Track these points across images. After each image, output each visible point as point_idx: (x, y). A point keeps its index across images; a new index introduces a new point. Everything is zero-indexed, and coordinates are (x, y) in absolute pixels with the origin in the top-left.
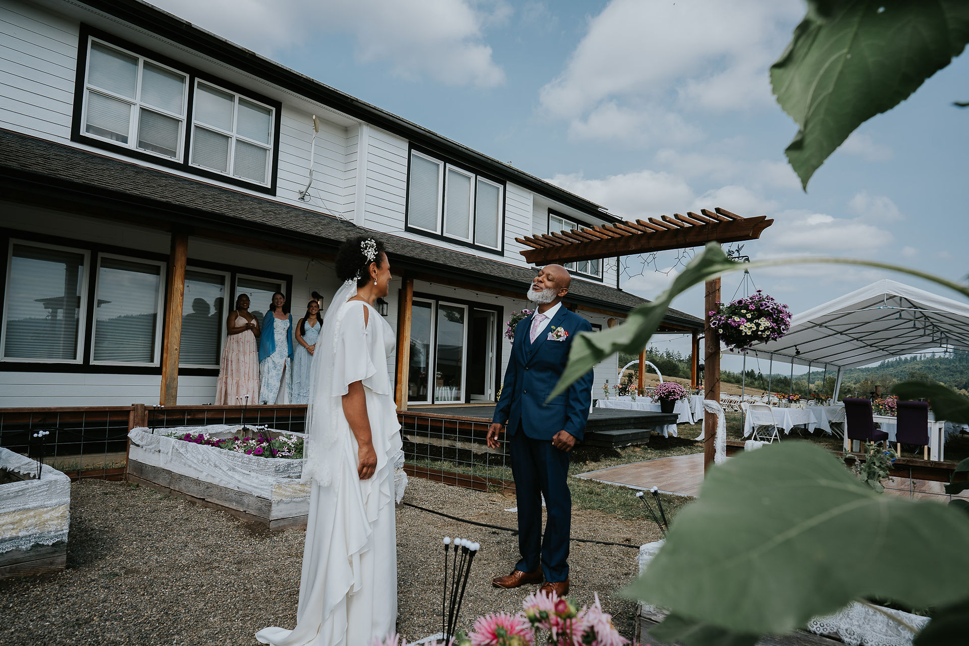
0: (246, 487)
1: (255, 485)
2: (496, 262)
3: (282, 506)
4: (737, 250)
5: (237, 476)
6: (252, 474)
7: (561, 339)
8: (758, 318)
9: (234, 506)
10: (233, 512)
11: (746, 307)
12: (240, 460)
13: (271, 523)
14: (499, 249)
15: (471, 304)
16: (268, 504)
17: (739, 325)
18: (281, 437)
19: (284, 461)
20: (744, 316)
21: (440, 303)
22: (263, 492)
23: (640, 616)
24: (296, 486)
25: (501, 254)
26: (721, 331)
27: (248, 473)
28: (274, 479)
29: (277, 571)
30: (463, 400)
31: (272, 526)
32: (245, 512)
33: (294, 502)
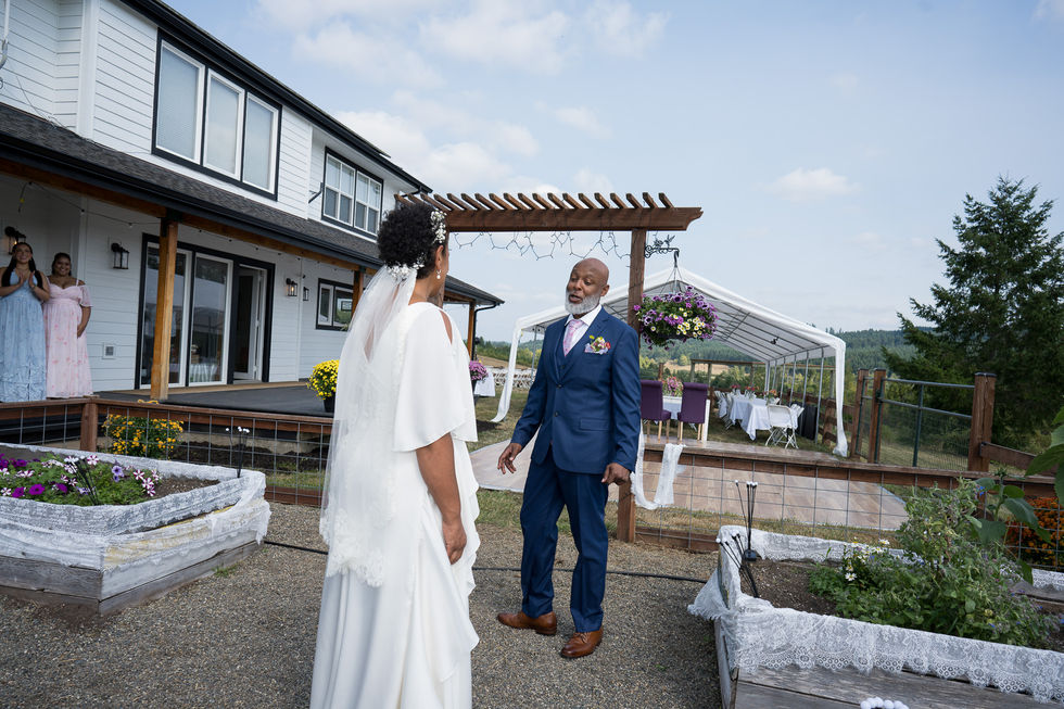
0: (43, 553)
1: (68, 550)
2: (269, 208)
3: (118, 576)
4: (666, 241)
5: (21, 537)
6: (58, 532)
7: (601, 352)
8: (693, 317)
9: (15, 582)
10: (12, 592)
11: (684, 307)
12: (27, 511)
13: (102, 604)
14: (272, 191)
15: (237, 259)
16: (96, 576)
17: (677, 325)
18: (51, 462)
19: (119, 510)
20: (681, 314)
21: (198, 255)
22: (82, 559)
23: (736, 679)
24: (137, 544)
25: (274, 197)
26: (653, 329)
27: (47, 531)
28: (105, 538)
29: (170, 686)
30: (224, 380)
31: (104, 608)
32: (43, 590)
33: (135, 567)
